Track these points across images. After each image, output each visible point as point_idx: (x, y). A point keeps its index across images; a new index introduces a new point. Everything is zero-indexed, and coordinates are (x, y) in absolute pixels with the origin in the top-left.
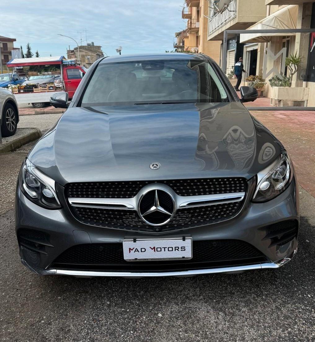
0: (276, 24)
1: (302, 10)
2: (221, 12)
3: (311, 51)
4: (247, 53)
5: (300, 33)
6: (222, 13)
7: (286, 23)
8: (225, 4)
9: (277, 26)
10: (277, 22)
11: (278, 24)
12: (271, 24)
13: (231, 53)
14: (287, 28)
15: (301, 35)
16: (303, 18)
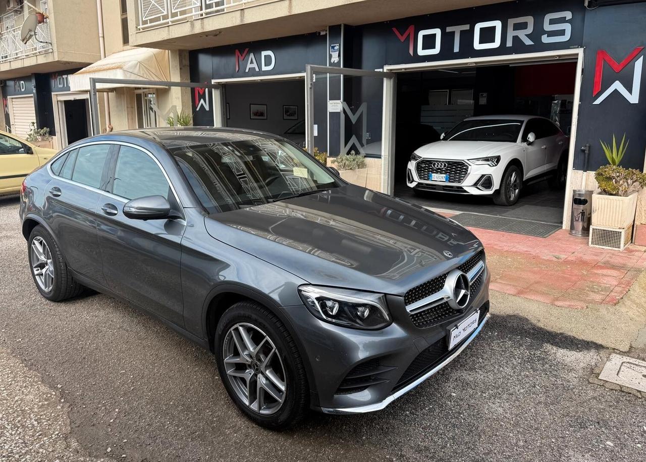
0: (142, 72)
1: (178, 58)
2: (24, 42)
3: (198, 109)
4: (59, 103)
5: (180, 88)
6: (26, 43)
7: (154, 71)
8: (30, 31)
9: (143, 74)
10: (143, 70)
11: (144, 71)
12: (136, 71)
13: (13, 100)
14: (157, 79)
15: (181, 90)
16: (181, 69)
